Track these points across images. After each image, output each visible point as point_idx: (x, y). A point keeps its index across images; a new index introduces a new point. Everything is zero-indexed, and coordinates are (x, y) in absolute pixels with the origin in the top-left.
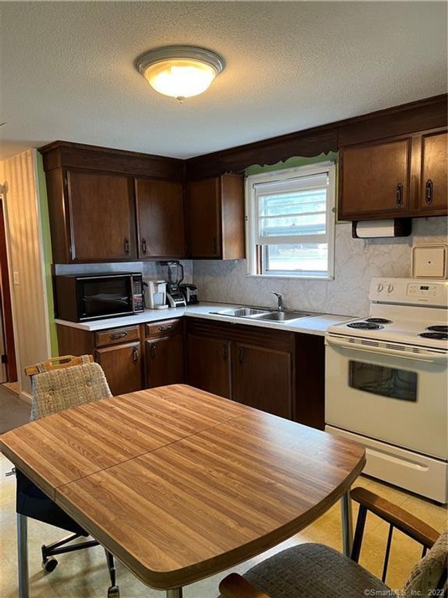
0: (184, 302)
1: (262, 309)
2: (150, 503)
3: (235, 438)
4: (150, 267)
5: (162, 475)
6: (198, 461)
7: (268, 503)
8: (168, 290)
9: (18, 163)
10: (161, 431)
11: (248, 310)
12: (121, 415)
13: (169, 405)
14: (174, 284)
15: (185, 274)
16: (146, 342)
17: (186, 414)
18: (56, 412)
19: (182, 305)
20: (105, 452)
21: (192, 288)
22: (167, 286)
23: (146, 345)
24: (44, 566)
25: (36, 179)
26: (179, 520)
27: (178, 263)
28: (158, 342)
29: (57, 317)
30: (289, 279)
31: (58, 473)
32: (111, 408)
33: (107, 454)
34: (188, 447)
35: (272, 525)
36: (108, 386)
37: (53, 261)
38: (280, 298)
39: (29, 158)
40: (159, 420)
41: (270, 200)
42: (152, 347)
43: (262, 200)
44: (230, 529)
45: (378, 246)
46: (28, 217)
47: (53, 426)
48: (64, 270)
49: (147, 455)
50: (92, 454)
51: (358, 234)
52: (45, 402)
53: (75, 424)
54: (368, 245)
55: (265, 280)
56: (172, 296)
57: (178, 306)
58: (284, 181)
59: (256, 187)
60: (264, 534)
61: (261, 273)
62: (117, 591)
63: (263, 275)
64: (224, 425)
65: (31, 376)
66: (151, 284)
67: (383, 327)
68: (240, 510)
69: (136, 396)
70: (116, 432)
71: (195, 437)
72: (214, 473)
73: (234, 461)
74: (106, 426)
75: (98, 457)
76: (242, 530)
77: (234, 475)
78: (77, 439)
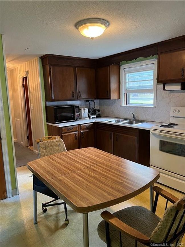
0: (95, 116)
1: (126, 119)
2: (78, 187)
3: (110, 166)
4: (82, 102)
5: (83, 178)
6: (96, 174)
7: (120, 189)
8: (89, 112)
9: (33, 63)
10: (84, 163)
11: (121, 120)
12: (70, 157)
13: (87, 154)
14: (91, 109)
15: (96, 105)
16: (80, 132)
17: (93, 158)
18: (46, 156)
19: (95, 118)
20: (63, 170)
21: (99, 111)
22: (89, 110)
23: (80, 133)
24: (43, 210)
25: (39, 69)
26: (88, 192)
27: (93, 101)
28: (85, 132)
29: (47, 122)
30: (137, 107)
31: (47, 176)
32: (66, 155)
33: (65, 170)
34: (93, 169)
35: (120, 195)
36: (65, 147)
37: (46, 101)
38: (134, 115)
39: (37, 61)
40: (83, 160)
41: (130, 75)
42: (83, 134)
43: (127, 75)
44: (105, 196)
45: (174, 94)
46: (36, 83)
47: (46, 160)
48: (49, 104)
49: (78, 171)
50: (59, 170)
51: (166, 89)
52: (43, 153)
53: (53, 160)
54: (170, 93)
55: (128, 107)
56: (91, 114)
57: (93, 118)
58: (136, 67)
59: (125, 70)
60: (117, 198)
61: (126, 105)
62: (68, 220)
63: (127, 106)
64: (107, 162)
65: (38, 143)
66: (82, 109)
67: (174, 127)
68: (110, 191)
69: (75, 151)
70: (67, 163)
71: (95, 166)
72: (102, 178)
73: (109, 175)
74: (64, 161)
75: (61, 171)
76: (109, 197)
77: (109, 179)
78: (54, 165)
